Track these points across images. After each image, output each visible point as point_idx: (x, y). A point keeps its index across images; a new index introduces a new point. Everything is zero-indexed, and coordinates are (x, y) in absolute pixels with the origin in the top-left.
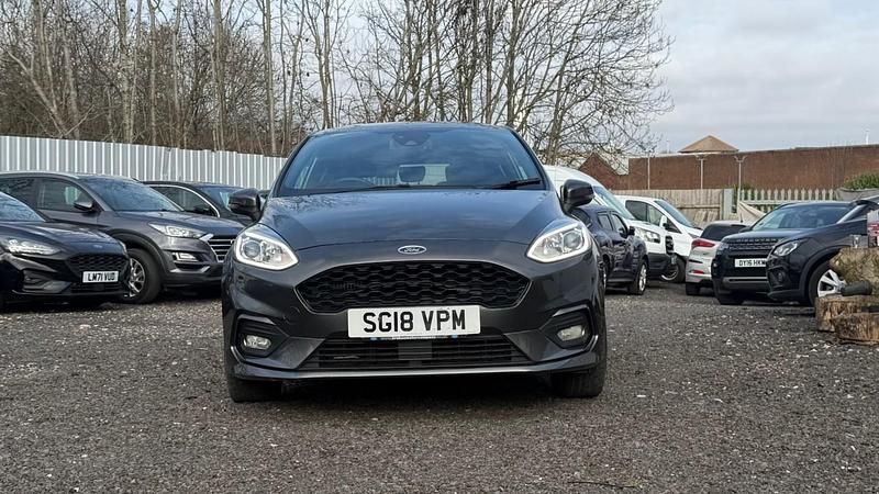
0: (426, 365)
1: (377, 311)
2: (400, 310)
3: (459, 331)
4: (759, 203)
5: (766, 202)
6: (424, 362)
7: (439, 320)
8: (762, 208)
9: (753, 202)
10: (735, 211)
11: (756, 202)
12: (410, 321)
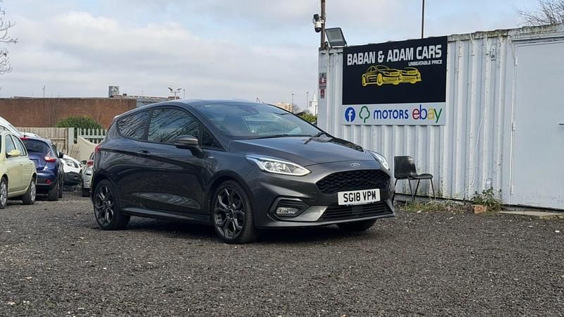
1: (348, 193)
2: (356, 192)
3: (374, 201)
4: (91, 137)
5: (95, 137)
6: (360, 215)
7: (369, 196)
8: (93, 141)
9: (87, 137)
10: (75, 142)
11: (89, 136)
12: (359, 197)
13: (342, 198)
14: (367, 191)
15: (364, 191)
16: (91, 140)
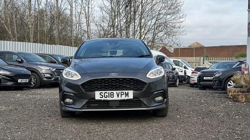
0: (117, 107)
1: (104, 92)
2: (110, 92)
3: (127, 98)
5: (212, 61)
7: (121, 95)
10: (204, 63)
12: (113, 95)
13: (98, 95)
14: (120, 91)
15: (118, 92)
16: (210, 62)
